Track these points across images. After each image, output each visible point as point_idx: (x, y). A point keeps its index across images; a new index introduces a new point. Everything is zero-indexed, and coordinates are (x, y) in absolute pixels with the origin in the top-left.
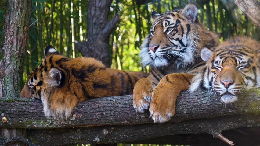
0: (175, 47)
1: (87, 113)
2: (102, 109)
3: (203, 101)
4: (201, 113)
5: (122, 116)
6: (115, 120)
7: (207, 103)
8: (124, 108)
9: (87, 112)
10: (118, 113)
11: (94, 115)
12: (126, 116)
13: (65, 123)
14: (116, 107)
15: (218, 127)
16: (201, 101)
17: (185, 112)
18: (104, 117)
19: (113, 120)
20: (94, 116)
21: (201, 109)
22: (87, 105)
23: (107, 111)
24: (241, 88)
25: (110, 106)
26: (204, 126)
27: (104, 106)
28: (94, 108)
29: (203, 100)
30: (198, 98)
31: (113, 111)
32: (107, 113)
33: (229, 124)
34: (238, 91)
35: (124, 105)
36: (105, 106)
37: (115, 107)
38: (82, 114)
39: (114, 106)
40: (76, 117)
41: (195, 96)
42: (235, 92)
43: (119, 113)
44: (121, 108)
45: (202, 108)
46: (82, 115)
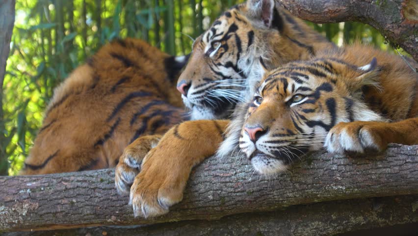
0: (226, 80)
1: (46, 201)
2: (71, 192)
3: (240, 174)
4: (240, 199)
5: (105, 206)
6: (93, 214)
7: (247, 178)
8: (108, 189)
9: (46, 199)
10: (97, 200)
11: (59, 204)
12: (112, 206)
13: (14, 221)
14: (94, 189)
15: (292, 231)
16: (236, 174)
17: (211, 197)
18: (74, 208)
19: (91, 214)
20: (58, 206)
21: (237, 191)
22: (48, 186)
23: (78, 196)
24: (286, 141)
25: (85, 187)
26: (266, 230)
27: (76, 186)
28: (58, 191)
29: (240, 172)
30: (231, 168)
31: (89, 197)
32: (79, 200)
33: (312, 225)
34: (278, 148)
35: (108, 183)
36: (78, 187)
37: (92, 189)
38: (39, 203)
39: (92, 187)
40: (28, 209)
41: (228, 163)
42: (272, 151)
43: (99, 200)
44: (103, 189)
45: (239, 187)
46: (37, 204)
